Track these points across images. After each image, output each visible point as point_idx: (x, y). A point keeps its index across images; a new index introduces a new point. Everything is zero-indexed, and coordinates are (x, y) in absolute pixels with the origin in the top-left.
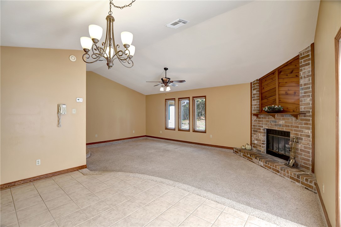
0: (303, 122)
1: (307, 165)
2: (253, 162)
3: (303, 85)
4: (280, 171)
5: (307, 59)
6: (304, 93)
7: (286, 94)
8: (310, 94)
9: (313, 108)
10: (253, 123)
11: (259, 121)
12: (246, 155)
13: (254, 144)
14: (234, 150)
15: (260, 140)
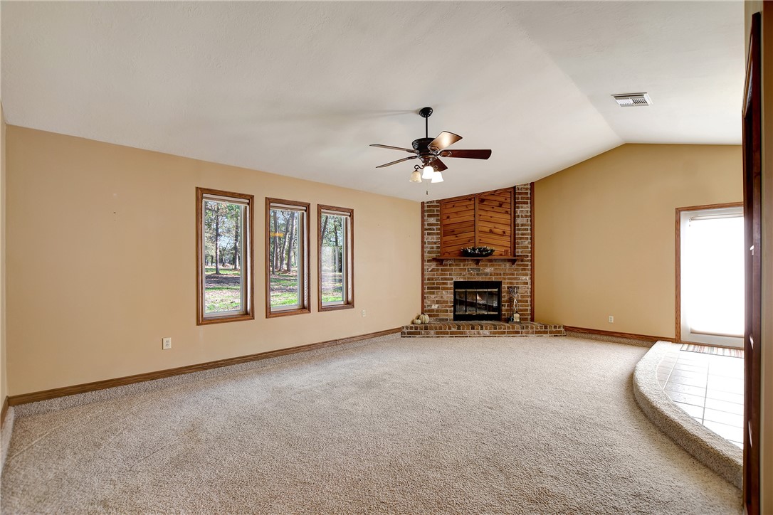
0: (520, 268)
1: (525, 315)
3: (520, 225)
4: (520, 331)
5: (525, 197)
6: (521, 235)
7: (491, 232)
8: (529, 237)
9: (532, 252)
10: (429, 275)
11: (442, 270)
12: (447, 330)
13: (429, 311)
14: (406, 331)
15: (445, 302)
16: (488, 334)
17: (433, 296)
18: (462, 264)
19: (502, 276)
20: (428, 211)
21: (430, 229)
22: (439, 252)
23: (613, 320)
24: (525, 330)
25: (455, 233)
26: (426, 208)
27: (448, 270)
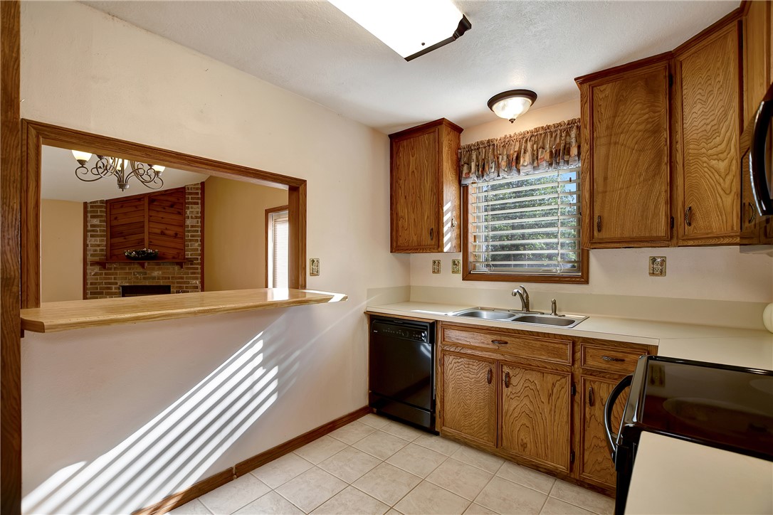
0: (190, 271)
3: (190, 227)
5: (195, 197)
6: (191, 237)
8: (199, 239)
9: (202, 255)
10: (92, 279)
18: (127, 267)
19: (171, 280)
20: (91, 212)
21: (93, 231)
22: (102, 255)
25: (123, 234)
26: (89, 209)
27: (112, 274)
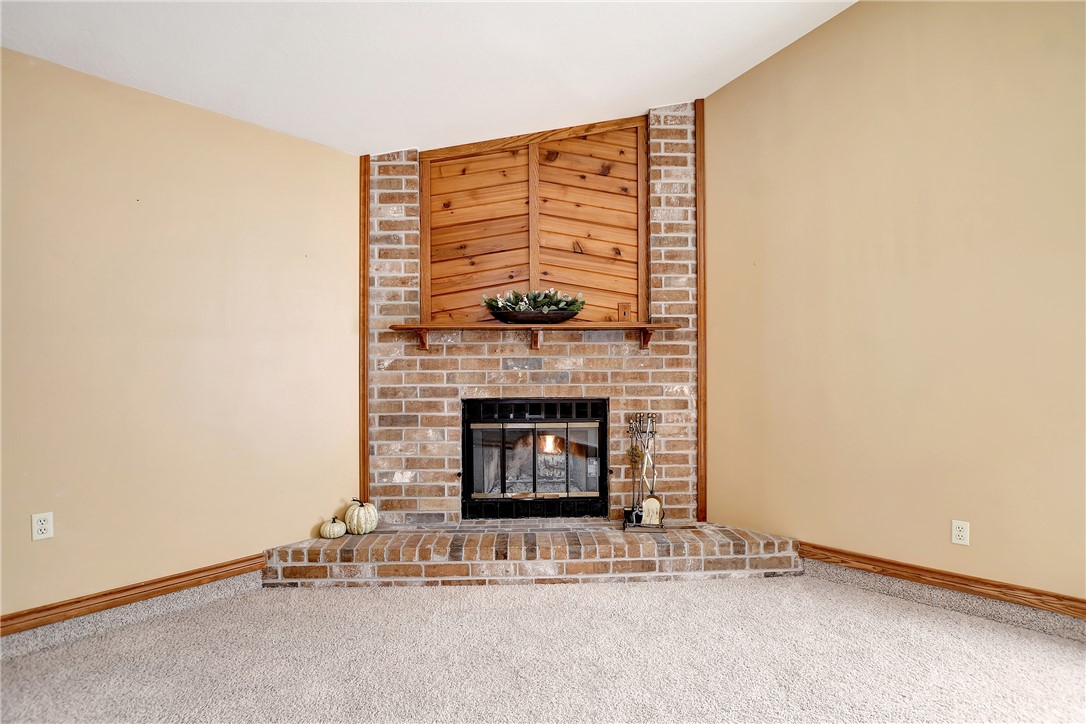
0: (665, 357)
1: (679, 503)
2: (482, 583)
3: (663, 228)
4: (656, 559)
5: (677, 144)
6: (667, 257)
7: (578, 250)
8: (691, 263)
9: (700, 309)
10: (383, 379)
11: (424, 365)
12: (416, 560)
13: (386, 491)
14: (276, 564)
15: (431, 463)
16: (552, 573)
17: (396, 446)
18: (486, 345)
19: (609, 383)
20: (381, 184)
21: (387, 239)
22: (413, 309)
23: (967, 533)
24: (672, 558)
25: (468, 252)
26: (375, 176)
27: (443, 365)
